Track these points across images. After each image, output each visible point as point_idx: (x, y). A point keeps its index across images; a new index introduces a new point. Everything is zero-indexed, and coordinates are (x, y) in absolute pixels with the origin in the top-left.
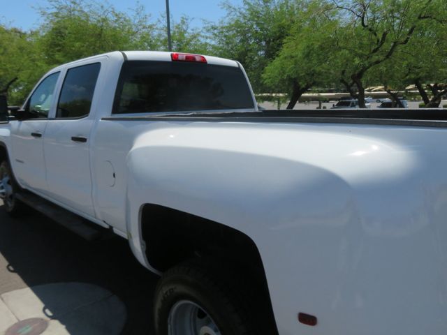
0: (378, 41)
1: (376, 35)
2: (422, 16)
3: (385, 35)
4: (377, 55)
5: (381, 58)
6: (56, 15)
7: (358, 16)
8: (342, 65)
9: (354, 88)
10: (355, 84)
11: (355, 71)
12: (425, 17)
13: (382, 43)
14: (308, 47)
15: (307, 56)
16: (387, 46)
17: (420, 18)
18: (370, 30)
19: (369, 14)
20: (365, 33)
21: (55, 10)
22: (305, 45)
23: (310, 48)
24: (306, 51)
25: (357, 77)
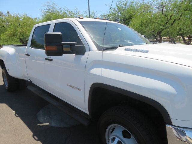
0: (168, 19)
1: (167, 17)
2: (186, 10)
3: (171, 17)
4: (168, 25)
5: (170, 25)
6: (47, 12)
7: (161, 10)
8: (154, 28)
10: (158, 36)
11: (159, 31)
14: (141, 22)
15: (141, 25)
16: (172, 21)
17: (185, 10)
18: (165, 15)
19: (165, 9)
20: (163, 16)
21: (47, 10)
22: (140, 21)
23: (142, 22)
24: (141, 23)
25: (159, 33)
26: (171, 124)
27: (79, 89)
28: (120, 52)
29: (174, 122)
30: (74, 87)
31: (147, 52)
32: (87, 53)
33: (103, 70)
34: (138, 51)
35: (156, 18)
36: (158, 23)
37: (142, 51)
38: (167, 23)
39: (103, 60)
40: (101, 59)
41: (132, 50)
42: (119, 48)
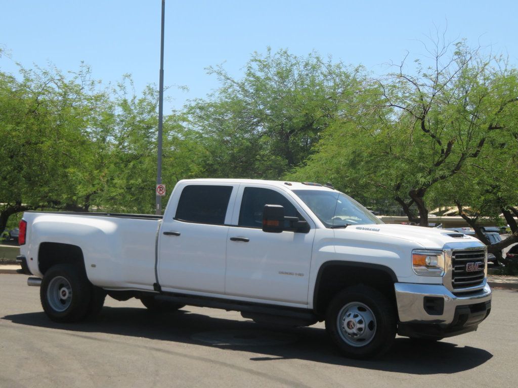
0: (443, 151)
1: (440, 143)
2: (494, 125)
3: (450, 145)
4: (442, 170)
5: (447, 173)
7: (418, 118)
8: (397, 177)
9: (414, 208)
10: (414, 203)
11: (414, 187)
12: (496, 128)
13: (447, 154)
14: (354, 152)
15: (353, 164)
16: (453, 158)
17: (491, 128)
18: (433, 136)
20: (427, 139)
22: (350, 150)
23: (357, 155)
24: (351, 157)
25: (418, 195)
26: (397, 281)
27: (300, 275)
28: (351, 230)
29: (399, 280)
30: (291, 274)
31: (378, 230)
32: (312, 231)
33: (336, 247)
34: (370, 230)
35: (403, 146)
36: (409, 161)
37: (373, 230)
38: (438, 164)
39: (336, 237)
40: (333, 237)
41: (363, 229)
42: (348, 226)
